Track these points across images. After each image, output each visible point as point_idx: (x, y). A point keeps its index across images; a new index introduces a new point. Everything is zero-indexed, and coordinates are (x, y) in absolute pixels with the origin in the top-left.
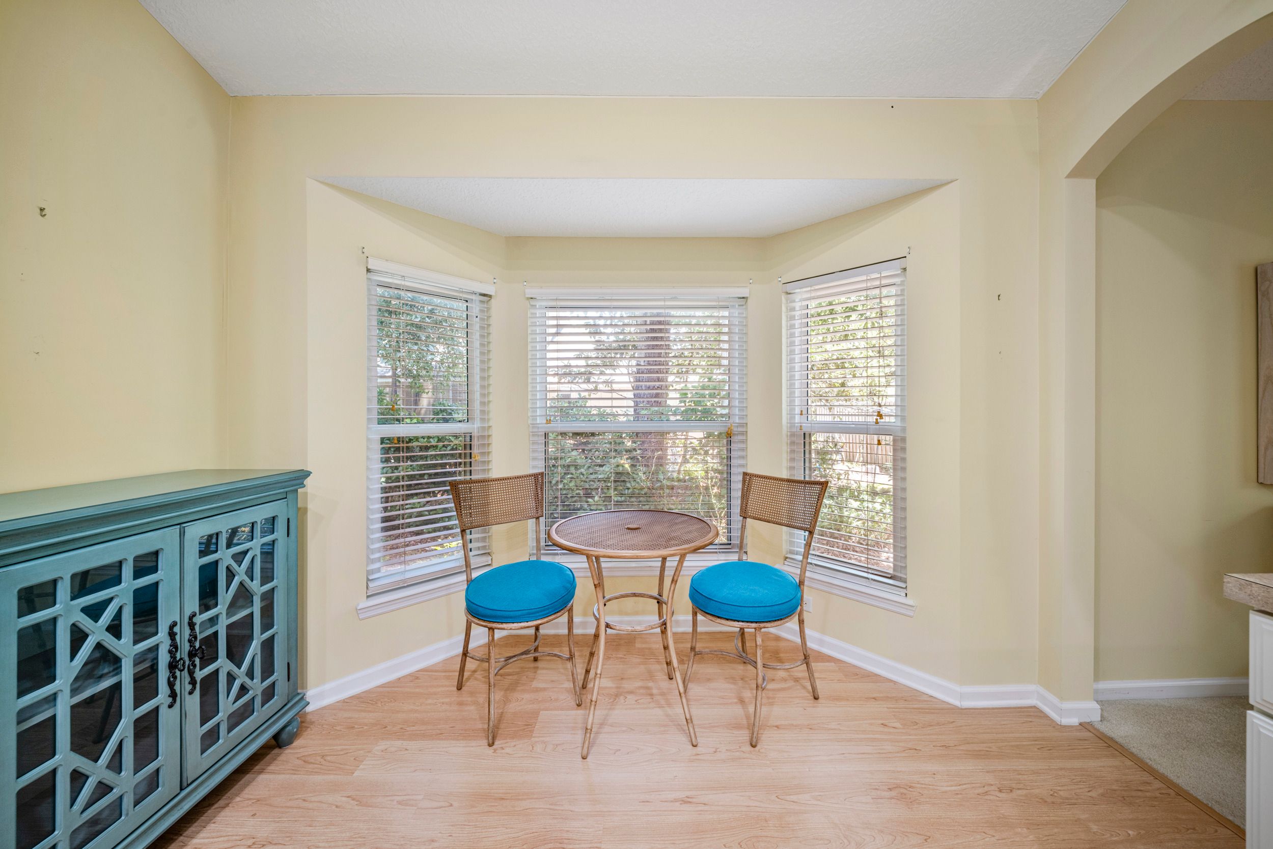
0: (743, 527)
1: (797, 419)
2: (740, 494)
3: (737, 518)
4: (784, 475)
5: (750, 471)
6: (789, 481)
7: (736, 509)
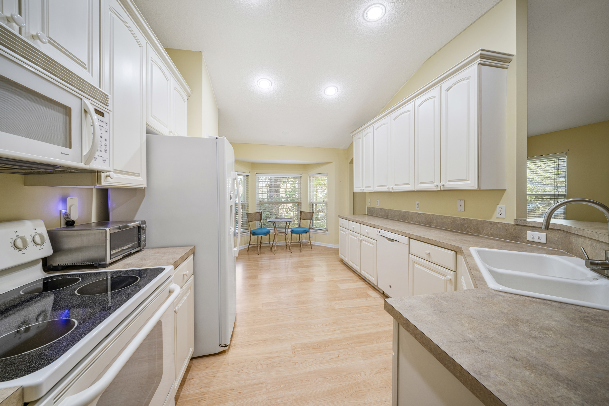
0: (300, 221)
1: (311, 201)
2: (300, 215)
3: (299, 220)
4: (308, 211)
5: (302, 211)
6: (309, 212)
7: (299, 218)
